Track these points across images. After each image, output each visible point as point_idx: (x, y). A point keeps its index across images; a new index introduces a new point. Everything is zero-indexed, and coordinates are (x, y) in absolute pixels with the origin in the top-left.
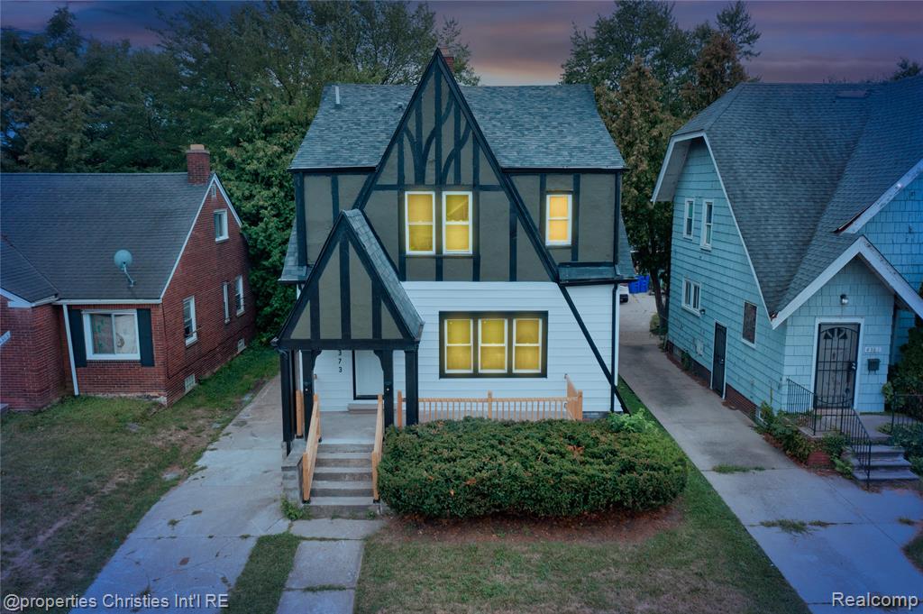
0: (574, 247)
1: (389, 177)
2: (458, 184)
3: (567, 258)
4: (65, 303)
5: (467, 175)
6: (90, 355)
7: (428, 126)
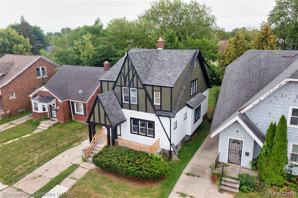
0: (161, 106)
1: (118, 83)
2: (133, 87)
3: (159, 108)
4: (70, 101)
5: (135, 85)
6: (76, 112)
7: (127, 72)
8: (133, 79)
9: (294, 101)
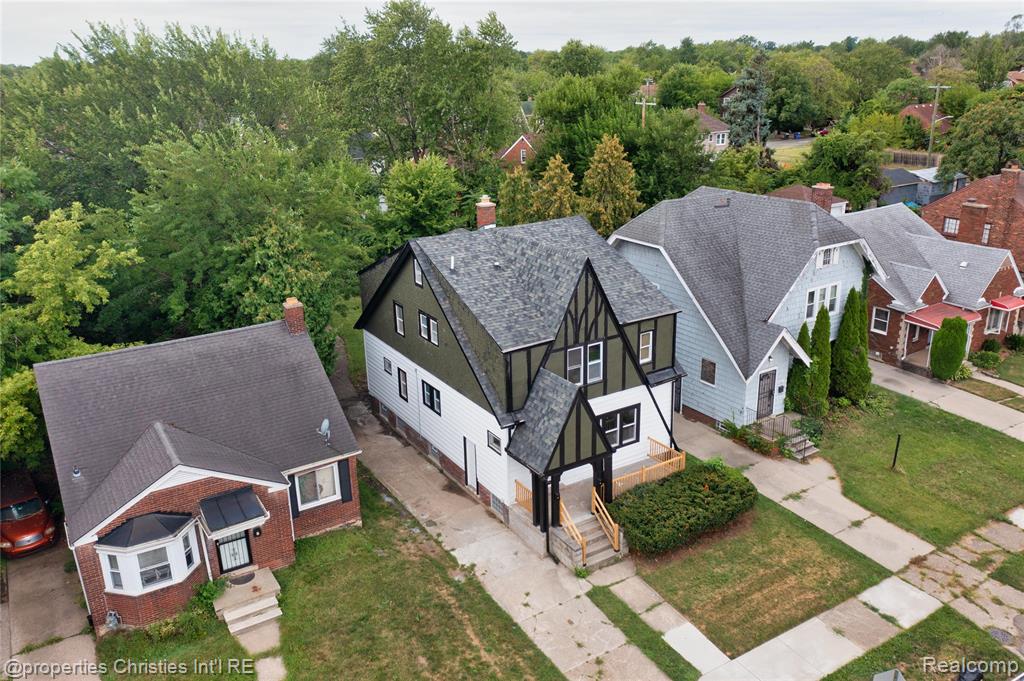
0: (653, 362)
1: (559, 344)
2: (596, 339)
3: (650, 369)
5: (601, 332)
6: (301, 508)
7: (581, 307)
8: (595, 322)
9: (812, 280)
